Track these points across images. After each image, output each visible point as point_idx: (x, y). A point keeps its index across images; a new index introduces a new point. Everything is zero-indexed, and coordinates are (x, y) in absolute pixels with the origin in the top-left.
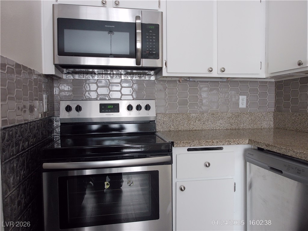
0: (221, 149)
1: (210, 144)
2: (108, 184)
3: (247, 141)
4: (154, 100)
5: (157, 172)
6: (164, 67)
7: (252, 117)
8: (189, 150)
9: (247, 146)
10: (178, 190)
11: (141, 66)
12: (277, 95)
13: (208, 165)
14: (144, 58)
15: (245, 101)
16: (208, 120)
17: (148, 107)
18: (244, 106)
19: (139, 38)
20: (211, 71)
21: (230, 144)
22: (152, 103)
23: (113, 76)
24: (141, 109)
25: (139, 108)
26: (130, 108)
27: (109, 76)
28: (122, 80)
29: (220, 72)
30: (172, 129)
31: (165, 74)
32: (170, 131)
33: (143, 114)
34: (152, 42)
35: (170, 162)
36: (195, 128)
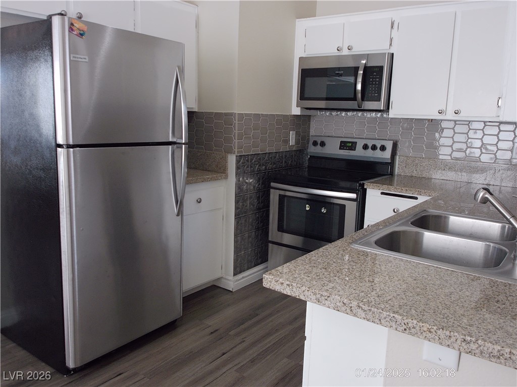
0: (416, 198)
6: (391, 108)
8: (382, 193)
11: (362, 108)
13: (396, 211)
14: (366, 101)
19: (360, 80)
20: (441, 113)
24: (376, 149)
29: (454, 115)
30: (414, 175)
31: (391, 115)
32: (412, 176)
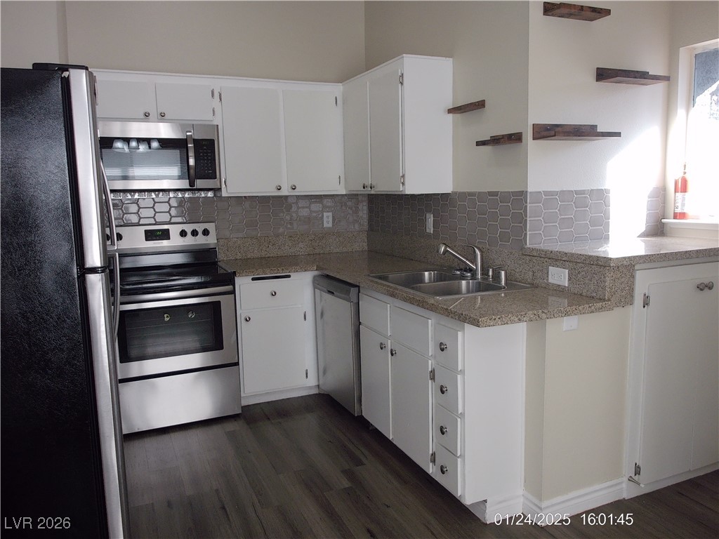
0: (289, 276)
1: (275, 272)
2: (167, 317)
3: (315, 267)
4: (214, 224)
5: (219, 302)
6: (223, 186)
7: (341, 239)
8: (253, 279)
9: (316, 273)
10: (243, 321)
11: (195, 187)
12: (370, 210)
13: (274, 294)
14: (198, 179)
15: (331, 219)
16: (284, 245)
17: (206, 232)
18: (330, 225)
19: (191, 154)
20: (279, 189)
21: (297, 271)
22: (211, 227)
23: (159, 194)
24: (197, 235)
25: (194, 233)
26: (183, 234)
27: (153, 194)
28: (170, 198)
29: (291, 190)
30: (238, 257)
31: (224, 194)
32: (236, 259)
33: (200, 240)
34: (207, 160)
35: (233, 292)
36: (268, 255)
